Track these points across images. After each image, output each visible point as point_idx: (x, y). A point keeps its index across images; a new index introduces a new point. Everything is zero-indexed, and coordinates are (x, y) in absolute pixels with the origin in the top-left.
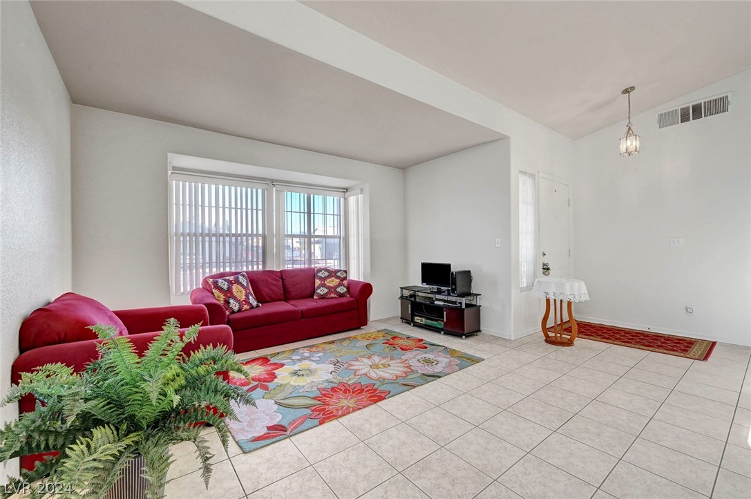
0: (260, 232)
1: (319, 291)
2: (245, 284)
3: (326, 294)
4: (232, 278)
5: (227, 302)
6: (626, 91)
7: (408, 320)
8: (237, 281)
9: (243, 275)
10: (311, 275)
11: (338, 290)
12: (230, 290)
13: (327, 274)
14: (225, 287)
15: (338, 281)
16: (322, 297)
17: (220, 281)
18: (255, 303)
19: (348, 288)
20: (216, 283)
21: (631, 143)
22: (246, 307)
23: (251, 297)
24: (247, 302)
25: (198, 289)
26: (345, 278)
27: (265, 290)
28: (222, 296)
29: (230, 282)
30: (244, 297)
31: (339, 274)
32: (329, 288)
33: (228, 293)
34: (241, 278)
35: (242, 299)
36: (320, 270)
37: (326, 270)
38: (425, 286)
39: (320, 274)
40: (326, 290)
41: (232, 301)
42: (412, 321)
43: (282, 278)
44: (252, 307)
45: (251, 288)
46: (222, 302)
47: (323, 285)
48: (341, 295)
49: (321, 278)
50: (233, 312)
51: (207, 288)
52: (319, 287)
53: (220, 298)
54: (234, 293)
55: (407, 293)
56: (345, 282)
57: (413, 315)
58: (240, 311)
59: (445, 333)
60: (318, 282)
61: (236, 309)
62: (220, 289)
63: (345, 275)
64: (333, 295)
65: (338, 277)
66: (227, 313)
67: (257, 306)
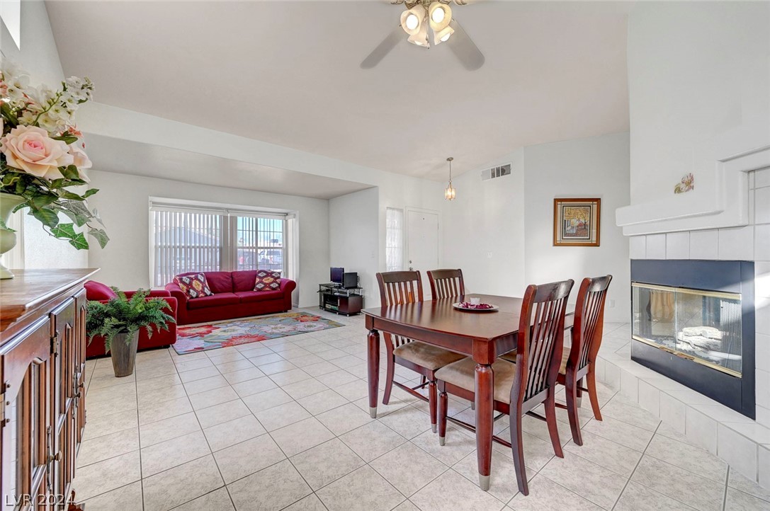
0: (218, 245)
1: (257, 286)
2: (202, 280)
3: (263, 288)
4: (193, 276)
5: (188, 291)
6: (449, 160)
7: (323, 307)
8: (197, 278)
9: (202, 275)
10: (254, 275)
11: (272, 285)
12: (190, 284)
13: (265, 274)
14: (188, 282)
15: (272, 279)
16: (259, 290)
17: (184, 278)
18: (208, 293)
19: (280, 285)
20: (181, 279)
21: (450, 193)
22: (201, 295)
23: (206, 289)
24: (203, 291)
25: (171, 284)
26: (279, 278)
27: (218, 285)
28: (185, 288)
29: (192, 279)
30: (201, 288)
31: (274, 275)
32: (265, 284)
33: (190, 286)
34: (199, 276)
35: (200, 290)
36: (260, 272)
37: (265, 272)
38: (332, 283)
39: (260, 275)
40: (263, 286)
41: (191, 291)
42: (324, 307)
43: (232, 278)
44: (206, 295)
45: (207, 283)
46: (185, 291)
47: (261, 282)
48: (273, 289)
49: (260, 277)
50: (192, 298)
51: (175, 283)
52: (258, 283)
53: (183, 289)
54: (194, 286)
55: (324, 288)
56: (278, 281)
57: (325, 303)
58: (197, 297)
59: (339, 314)
60: (258, 280)
61: (194, 296)
62: (184, 283)
63: (279, 275)
64: (268, 289)
65: (273, 277)
66: (188, 298)
67: (211, 295)
